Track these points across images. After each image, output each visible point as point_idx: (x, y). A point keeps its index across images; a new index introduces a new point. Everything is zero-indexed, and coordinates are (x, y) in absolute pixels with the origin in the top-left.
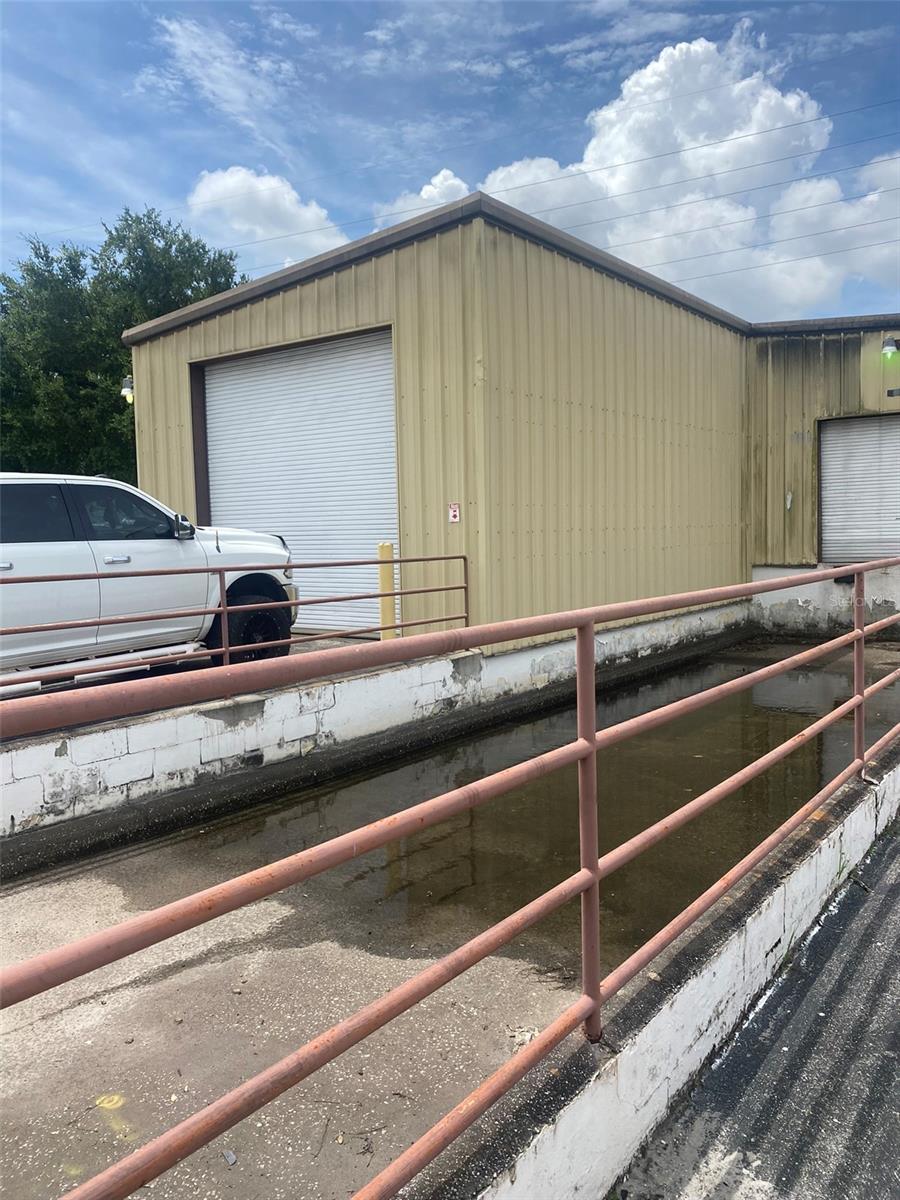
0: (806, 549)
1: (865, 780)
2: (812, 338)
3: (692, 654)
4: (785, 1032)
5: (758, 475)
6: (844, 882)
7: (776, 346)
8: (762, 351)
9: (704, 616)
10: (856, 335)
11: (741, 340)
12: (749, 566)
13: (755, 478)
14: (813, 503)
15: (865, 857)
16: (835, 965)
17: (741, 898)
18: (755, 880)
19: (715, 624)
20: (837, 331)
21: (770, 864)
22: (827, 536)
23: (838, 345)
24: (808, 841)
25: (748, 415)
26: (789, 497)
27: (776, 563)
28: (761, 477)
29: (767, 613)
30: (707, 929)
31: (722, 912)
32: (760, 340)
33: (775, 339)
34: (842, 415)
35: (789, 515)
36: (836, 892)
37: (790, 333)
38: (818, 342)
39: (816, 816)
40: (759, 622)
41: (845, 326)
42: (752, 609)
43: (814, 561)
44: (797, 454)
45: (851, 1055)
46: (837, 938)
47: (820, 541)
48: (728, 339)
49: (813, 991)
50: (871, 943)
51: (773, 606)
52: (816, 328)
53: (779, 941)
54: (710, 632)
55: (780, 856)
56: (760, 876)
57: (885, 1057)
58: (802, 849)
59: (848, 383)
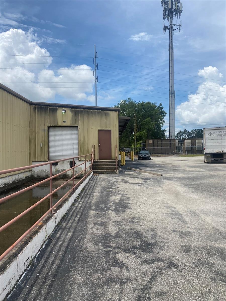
0: (46, 157)
1: (53, 213)
2: (46, 107)
3: (16, 185)
4: (28, 282)
5: (34, 139)
6: (47, 239)
7: (38, 108)
8: (34, 109)
9: (19, 175)
10: (56, 108)
11: (29, 105)
12: (32, 162)
13: (33, 139)
14: (47, 146)
15: (52, 232)
16: (42, 261)
17: (17, 250)
18: (22, 244)
19: (22, 177)
20: (52, 106)
21: (27, 239)
22: (51, 154)
23: (52, 109)
24: (37, 230)
25: (31, 124)
26: (41, 145)
27: (38, 161)
28: (34, 140)
29: (36, 173)
30: (7, 260)
31: (12, 254)
32: (34, 106)
33: (38, 106)
34: (53, 126)
35: (41, 149)
36: (44, 242)
37: (41, 105)
38: (48, 108)
39: (40, 224)
40: (34, 176)
41: (54, 105)
42: (32, 172)
43: (47, 160)
44: (43, 134)
45: (44, 283)
46: (44, 254)
47: (49, 155)
48: (26, 105)
49: (37, 269)
50: (52, 253)
51: (37, 171)
52: (47, 105)
53: (28, 258)
54: (21, 179)
55: (29, 236)
56: (23, 242)
57: (52, 281)
58: (35, 233)
59: (55, 118)
